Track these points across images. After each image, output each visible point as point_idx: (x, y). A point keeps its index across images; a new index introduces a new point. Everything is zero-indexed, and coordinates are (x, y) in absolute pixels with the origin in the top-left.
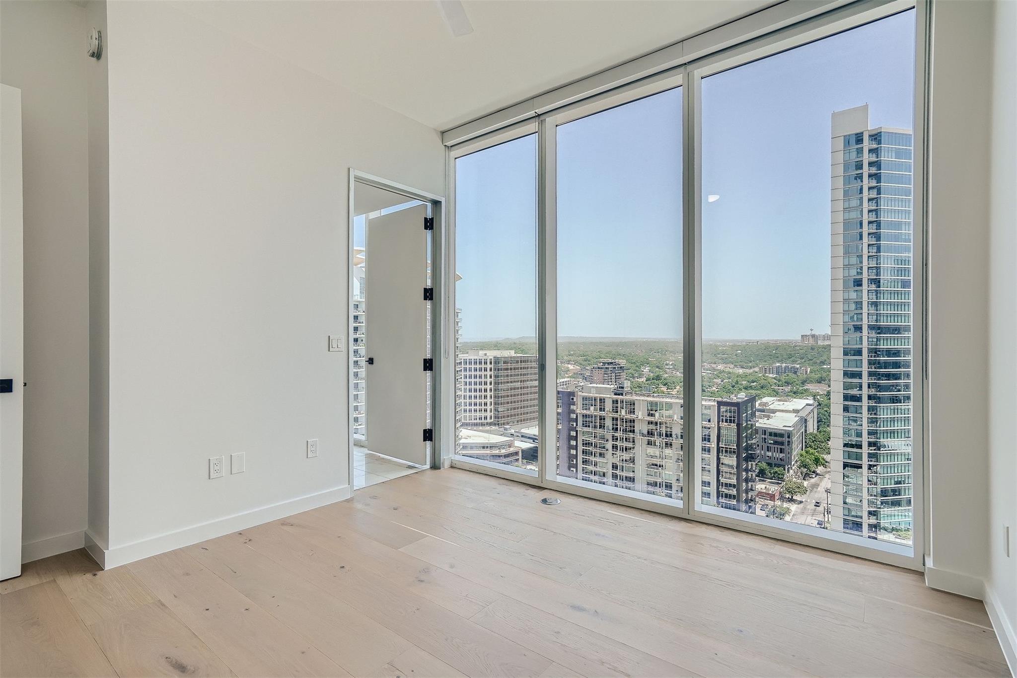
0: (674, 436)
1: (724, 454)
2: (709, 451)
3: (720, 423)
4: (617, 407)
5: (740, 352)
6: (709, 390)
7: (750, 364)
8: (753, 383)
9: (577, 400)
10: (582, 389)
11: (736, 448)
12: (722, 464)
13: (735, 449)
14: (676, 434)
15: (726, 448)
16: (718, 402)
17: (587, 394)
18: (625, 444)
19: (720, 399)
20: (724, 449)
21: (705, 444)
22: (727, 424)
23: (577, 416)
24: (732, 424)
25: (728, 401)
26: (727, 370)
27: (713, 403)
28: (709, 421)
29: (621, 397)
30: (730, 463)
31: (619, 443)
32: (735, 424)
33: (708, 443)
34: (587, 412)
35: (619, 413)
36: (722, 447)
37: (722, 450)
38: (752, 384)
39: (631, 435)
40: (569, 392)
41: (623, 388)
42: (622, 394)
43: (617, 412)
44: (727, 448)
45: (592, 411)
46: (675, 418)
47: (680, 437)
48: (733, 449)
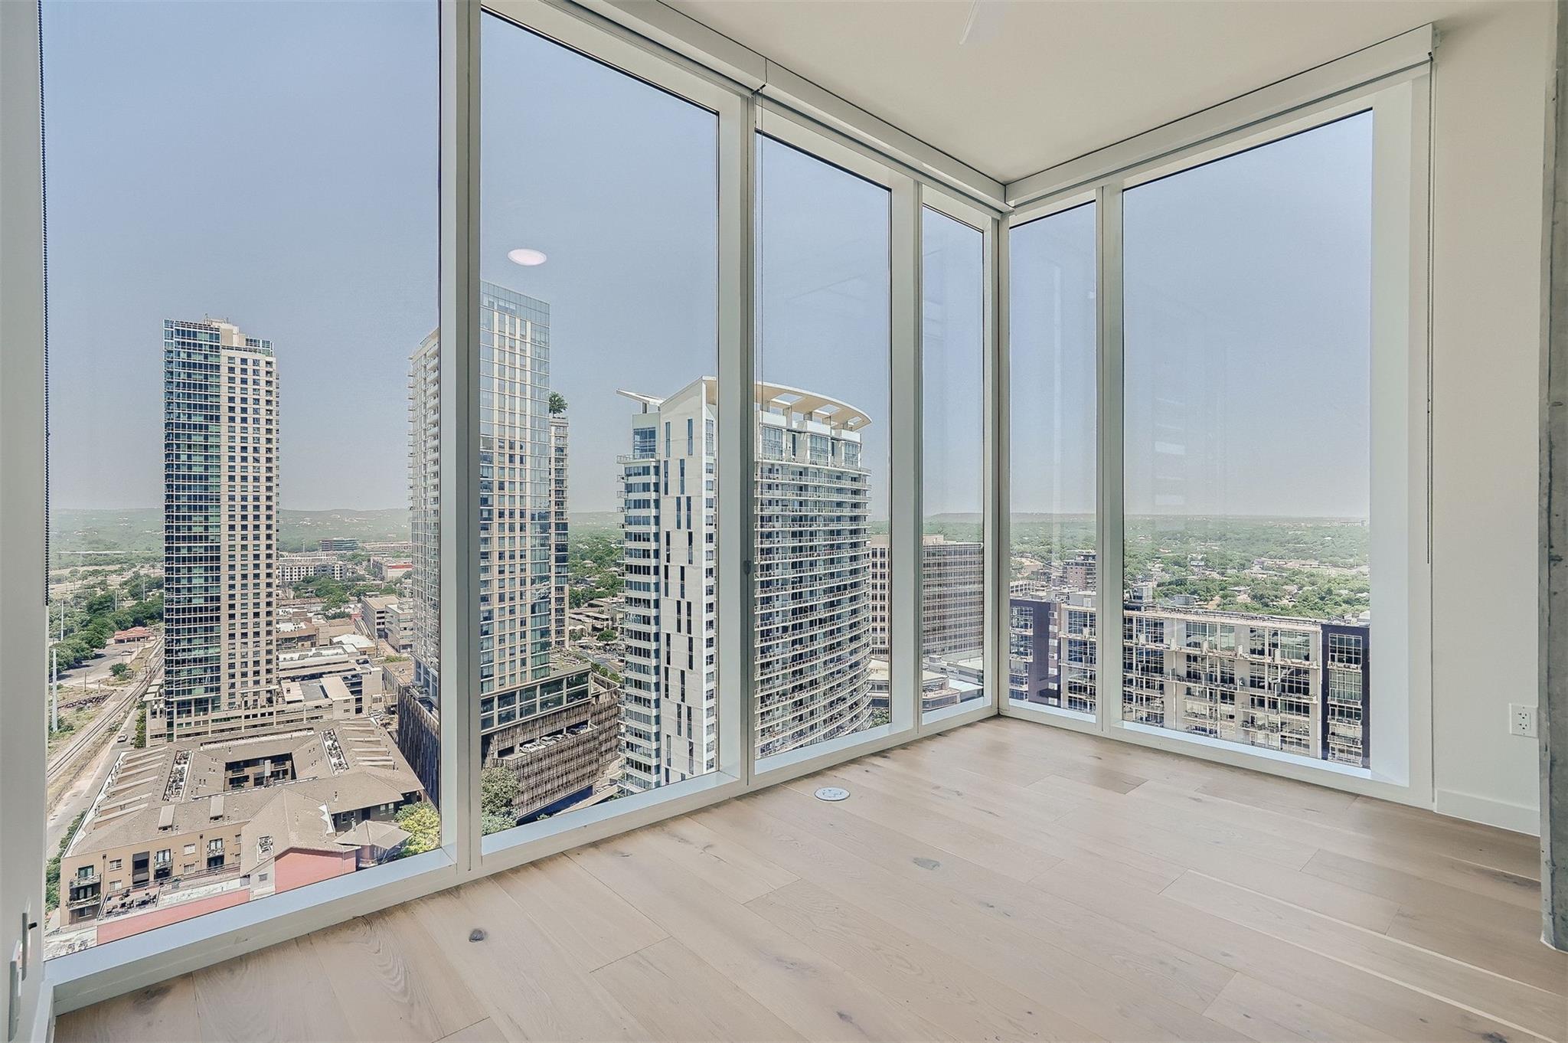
0: (1239, 683)
1: (1336, 718)
2: (1306, 710)
3: (1329, 662)
4: (1131, 630)
5: (1329, 538)
6: (1275, 603)
7: (1351, 560)
8: (1362, 593)
9: (1060, 615)
10: (1068, 598)
11: (1361, 707)
12: (1333, 734)
13: (1359, 710)
14: (1242, 679)
15: (1340, 706)
16: (1323, 626)
17: (1077, 608)
18: (1145, 692)
19: (1325, 622)
20: (1337, 709)
21: (1299, 698)
22: (1342, 665)
23: (1059, 643)
24: (1353, 666)
25: (1343, 624)
26: (1307, 569)
27: (1313, 628)
28: (1307, 658)
29: (1138, 612)
30: (1350, 733)
31: (1133, 690)
32: (1360, 666)
33: (1305, 697)
34: (1079, 637)
35: (1134, 641)
36: (1332, 705)
37: (1333, 710)
38: (1359, 595)
39: (1158, 678)
40: (1044, 603)
41: (1140, 598)
42: (1139, 609)
43: (1131, 637)
44: (1343, 707)
45: (1087, 636)
46: (1240, 652)
47: (1249, 683)
48: (1356, 709)
